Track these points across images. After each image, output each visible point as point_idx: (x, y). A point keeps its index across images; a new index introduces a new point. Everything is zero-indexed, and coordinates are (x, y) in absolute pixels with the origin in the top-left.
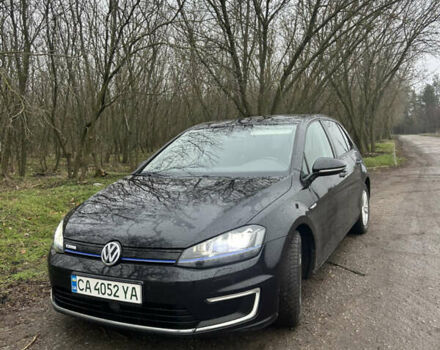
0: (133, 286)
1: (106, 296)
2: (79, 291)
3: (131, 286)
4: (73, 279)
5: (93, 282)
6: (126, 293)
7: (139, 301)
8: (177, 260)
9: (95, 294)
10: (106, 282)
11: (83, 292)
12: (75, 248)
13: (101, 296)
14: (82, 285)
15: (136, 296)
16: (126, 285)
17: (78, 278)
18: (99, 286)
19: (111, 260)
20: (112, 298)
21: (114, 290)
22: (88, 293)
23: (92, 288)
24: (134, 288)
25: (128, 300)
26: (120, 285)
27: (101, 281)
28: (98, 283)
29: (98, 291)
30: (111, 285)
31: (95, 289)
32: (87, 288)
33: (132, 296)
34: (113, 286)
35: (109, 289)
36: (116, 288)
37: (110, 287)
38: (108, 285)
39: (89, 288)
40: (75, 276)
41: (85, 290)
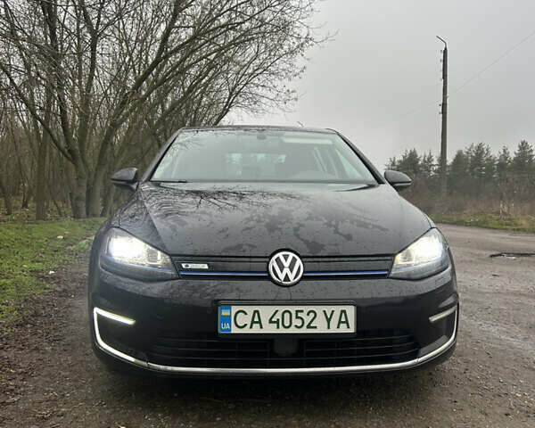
0: (343, 308)
1: (292, 330)
2: (235, 330)
3: (338, 309)
4: (224, 313)
5: (266, 312)
6: (329, 320)
7: (352, 330)
9: (270, 329)
10: (293, 309)
11: (246, 331)
12: (206, 267)
13: (282, 330)
14: (242, 319)
15: (347, 322)
16: (329, 309)
17: (235, 309)
18: (278, 316)
19: (291, 277)
20: (304, 330)
21: (307, 320)
22: (256, 330)
23: (265, 321)
24: (343, 312)
25: (333, 330)
26: (319, 309)
27: (282, 309)
28: (277, 311)
29: (276, 325)
30: (302, 311)
31: (271, 322)
32: (253, 322)
33: (340, 322)
34: (306, 312)
35: (297, 317)
36: (312, 315)
37: (299, 315)
38: (297, 312)
39: (259, 322)
40: (228, 306)
41: (249, 326)
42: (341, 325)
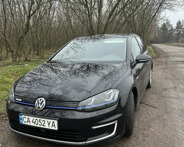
0: (53, 121)
1: (38, 126)
2: (24, 123)
3: (52, 121)
4: (21, 117)
5: (31, 118)
6: (49, 124)
7: (56, 129)
8: (76, 108)
9: (32, 124)
10: (38, 119)
11: (26, 123)
12: (21, 100)
13: (36, 125)
14: (26, 120)
15: (54, 126)
16: (49, 120)
17: (23, 116)
18: (34, 120)
19: (41, 107)
20: (42, 126)
22: (28, 124)
23: (31, 122)
24: (53, 122)
25: (50, 128)
26: (46, 120)
27: (35, 118)
28: (34, 119)
29: (34, 123)
30: (41, 120)
31: (32, 122)
32: (28, 121)
33: (52, 126)
34: (42, 120)
35: (40, 122)
36: (44, 122)
37: (40, 121)
38: (40, 120)
39: (29, 121)
40: (21, 115)
41: (27, 122)
42: (53, 126)
